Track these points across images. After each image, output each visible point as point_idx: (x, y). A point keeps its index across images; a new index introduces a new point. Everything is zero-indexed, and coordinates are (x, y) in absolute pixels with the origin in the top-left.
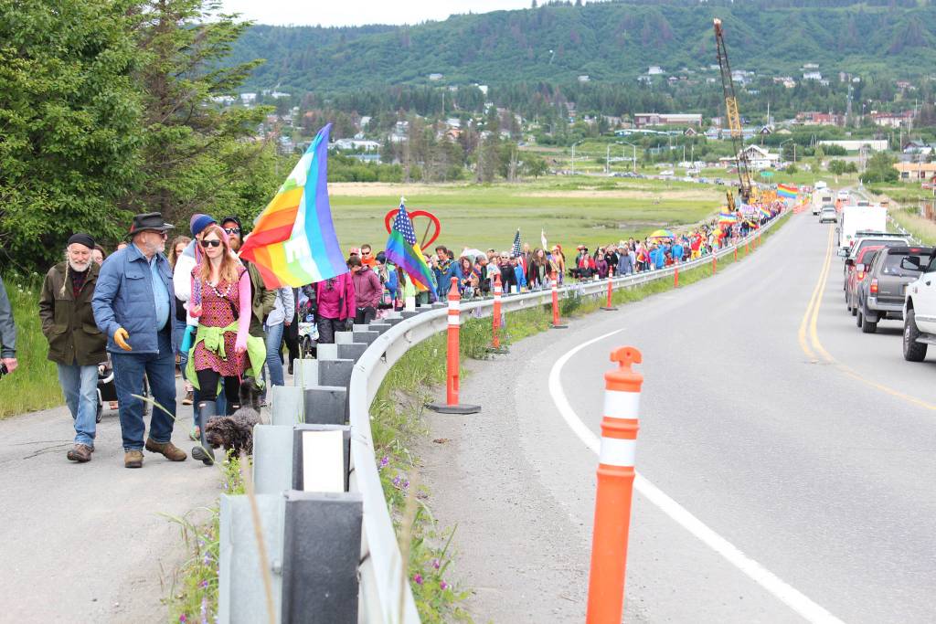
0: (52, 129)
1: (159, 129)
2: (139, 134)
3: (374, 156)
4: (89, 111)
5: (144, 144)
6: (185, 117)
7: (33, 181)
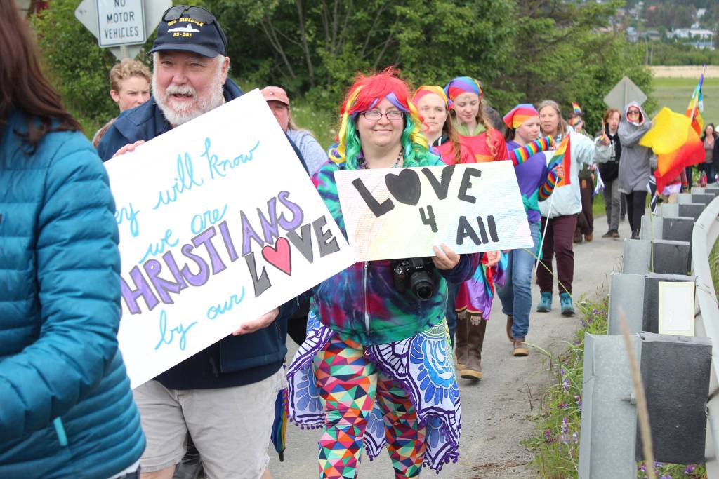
0: (440, 23)
1: (527, 22)
2: (511, 26)
3: (708, 43)
4: (471, 8)
5: (515, 34)
6: (548, 11)
7: (424, 66)
